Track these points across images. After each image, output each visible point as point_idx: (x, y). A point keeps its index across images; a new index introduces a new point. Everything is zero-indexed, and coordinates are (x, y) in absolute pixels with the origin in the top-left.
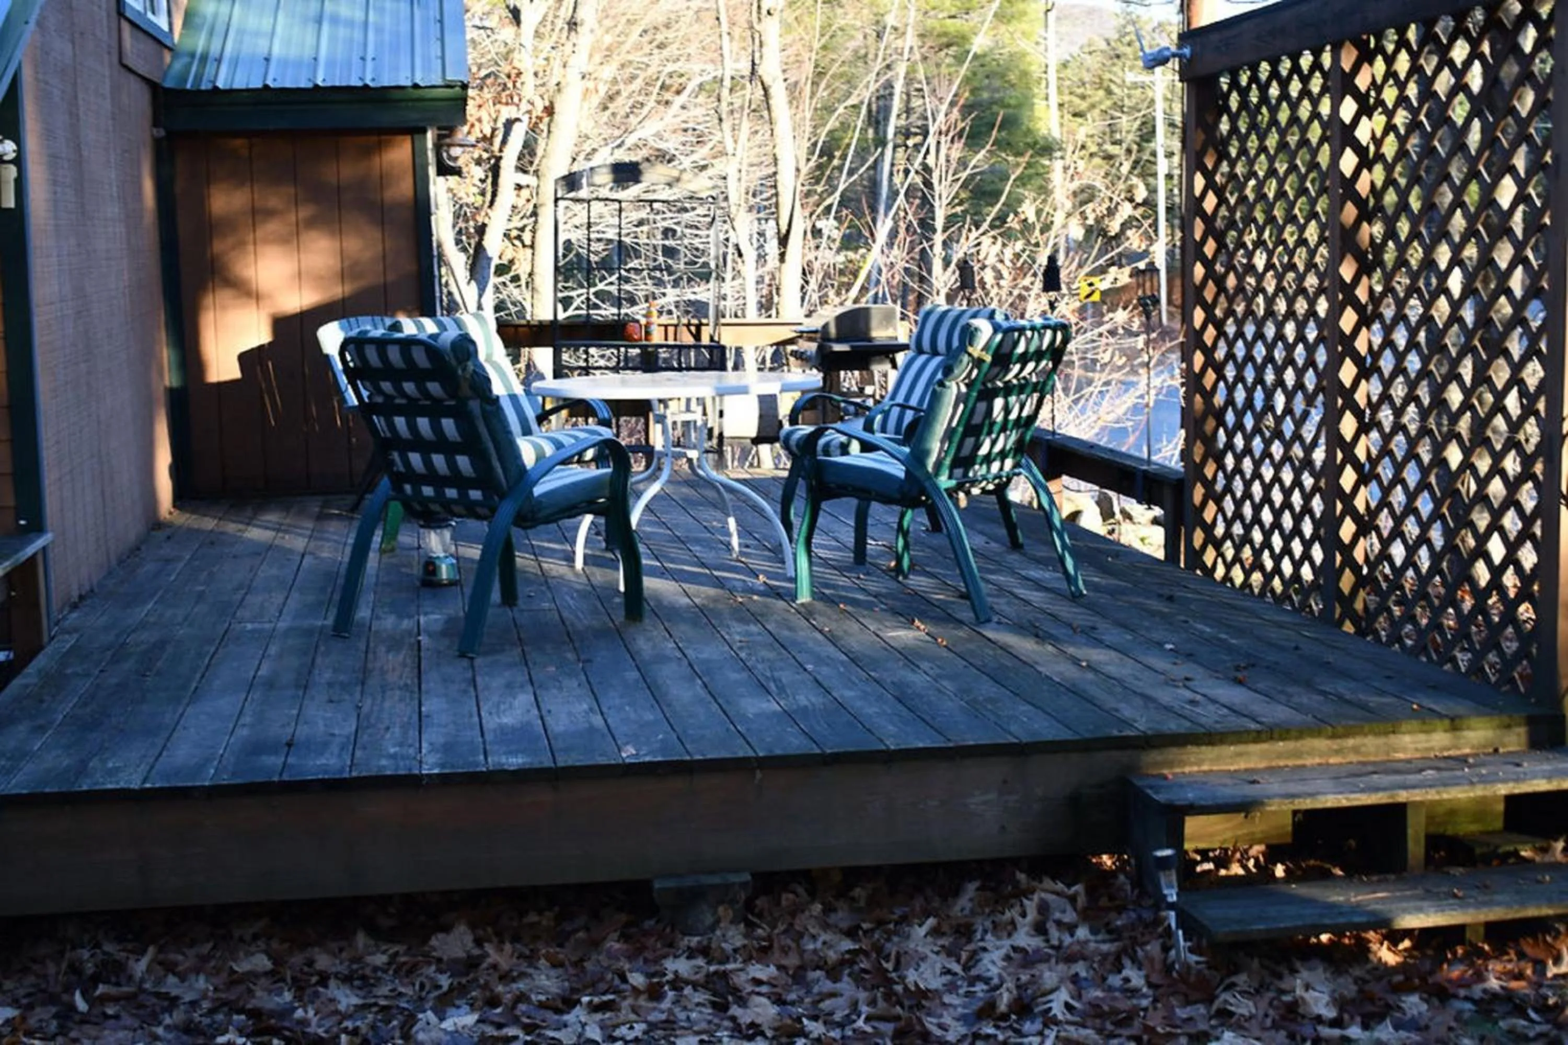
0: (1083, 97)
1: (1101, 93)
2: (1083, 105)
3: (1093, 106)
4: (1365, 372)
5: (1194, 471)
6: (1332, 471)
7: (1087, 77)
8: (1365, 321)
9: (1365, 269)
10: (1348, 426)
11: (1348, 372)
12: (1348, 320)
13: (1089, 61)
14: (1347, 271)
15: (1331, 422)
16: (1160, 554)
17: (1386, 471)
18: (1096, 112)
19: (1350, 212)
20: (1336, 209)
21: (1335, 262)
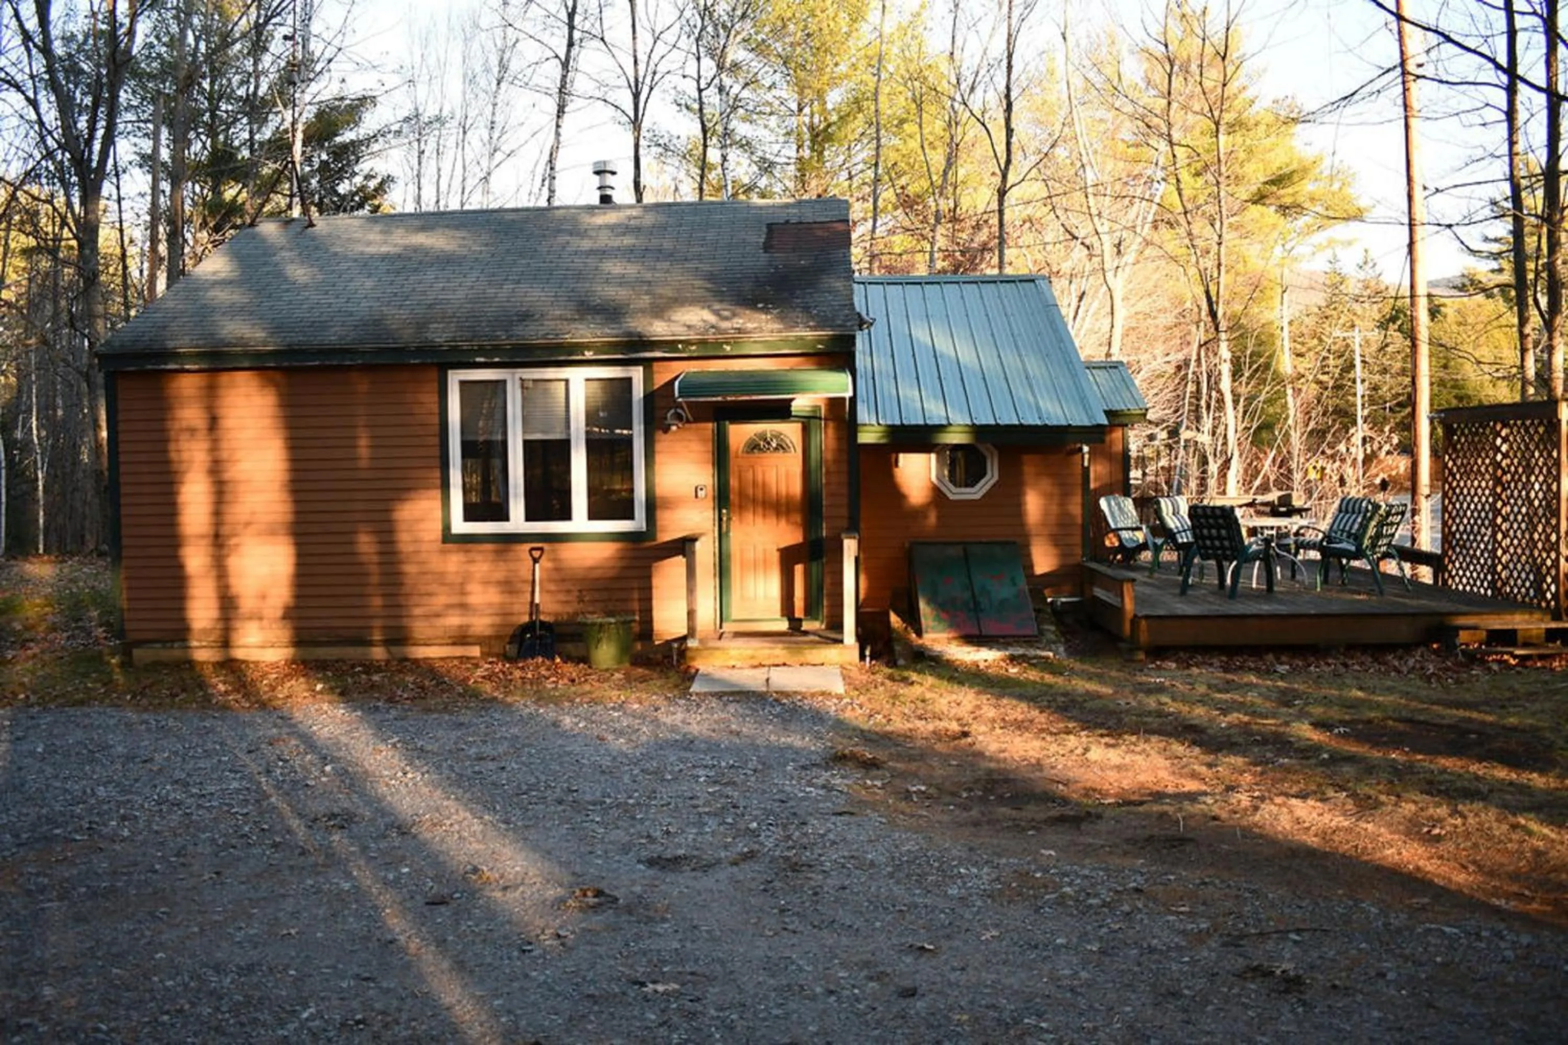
0: (1303, 344)
1: (1315, 341)
2: (1304, 350)
3: (1310, 350)
4: (1505, 520)
5: (1445, 552)
6: (1494, 550)
7: (1305, 331)
8: (1504, 505)
9: (1504, 489)
10: (1500, 536)
11: (1499, 520)
12: (1499, 504)
13: (1307, 320)
14: (1499, 490)
15: (1494, 535)
16: (1431, 582)
17: (1512, 550)
18: (1312, 354)
19: (1499, 472)
20: (1495, 471)
21: (1495, 487)
